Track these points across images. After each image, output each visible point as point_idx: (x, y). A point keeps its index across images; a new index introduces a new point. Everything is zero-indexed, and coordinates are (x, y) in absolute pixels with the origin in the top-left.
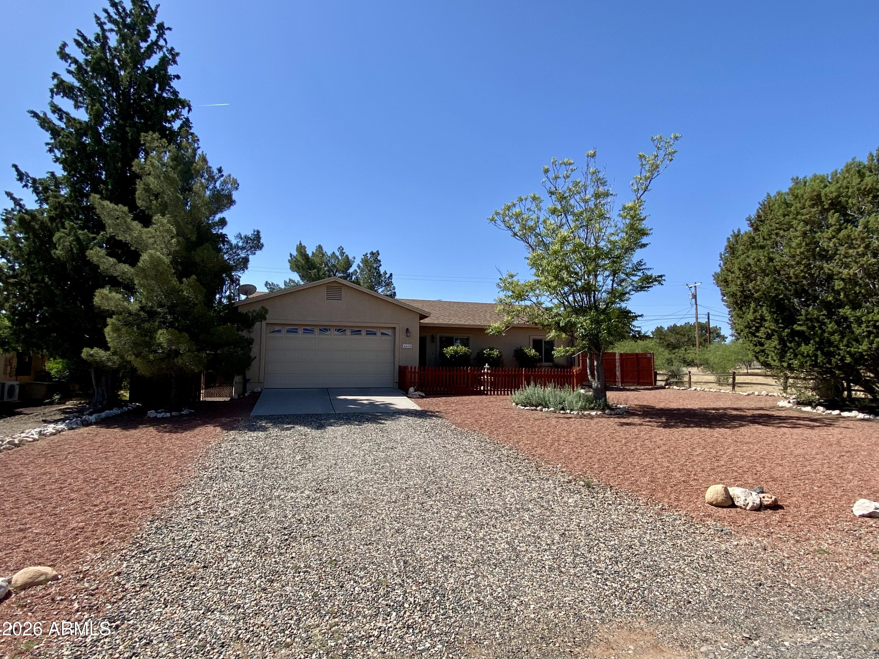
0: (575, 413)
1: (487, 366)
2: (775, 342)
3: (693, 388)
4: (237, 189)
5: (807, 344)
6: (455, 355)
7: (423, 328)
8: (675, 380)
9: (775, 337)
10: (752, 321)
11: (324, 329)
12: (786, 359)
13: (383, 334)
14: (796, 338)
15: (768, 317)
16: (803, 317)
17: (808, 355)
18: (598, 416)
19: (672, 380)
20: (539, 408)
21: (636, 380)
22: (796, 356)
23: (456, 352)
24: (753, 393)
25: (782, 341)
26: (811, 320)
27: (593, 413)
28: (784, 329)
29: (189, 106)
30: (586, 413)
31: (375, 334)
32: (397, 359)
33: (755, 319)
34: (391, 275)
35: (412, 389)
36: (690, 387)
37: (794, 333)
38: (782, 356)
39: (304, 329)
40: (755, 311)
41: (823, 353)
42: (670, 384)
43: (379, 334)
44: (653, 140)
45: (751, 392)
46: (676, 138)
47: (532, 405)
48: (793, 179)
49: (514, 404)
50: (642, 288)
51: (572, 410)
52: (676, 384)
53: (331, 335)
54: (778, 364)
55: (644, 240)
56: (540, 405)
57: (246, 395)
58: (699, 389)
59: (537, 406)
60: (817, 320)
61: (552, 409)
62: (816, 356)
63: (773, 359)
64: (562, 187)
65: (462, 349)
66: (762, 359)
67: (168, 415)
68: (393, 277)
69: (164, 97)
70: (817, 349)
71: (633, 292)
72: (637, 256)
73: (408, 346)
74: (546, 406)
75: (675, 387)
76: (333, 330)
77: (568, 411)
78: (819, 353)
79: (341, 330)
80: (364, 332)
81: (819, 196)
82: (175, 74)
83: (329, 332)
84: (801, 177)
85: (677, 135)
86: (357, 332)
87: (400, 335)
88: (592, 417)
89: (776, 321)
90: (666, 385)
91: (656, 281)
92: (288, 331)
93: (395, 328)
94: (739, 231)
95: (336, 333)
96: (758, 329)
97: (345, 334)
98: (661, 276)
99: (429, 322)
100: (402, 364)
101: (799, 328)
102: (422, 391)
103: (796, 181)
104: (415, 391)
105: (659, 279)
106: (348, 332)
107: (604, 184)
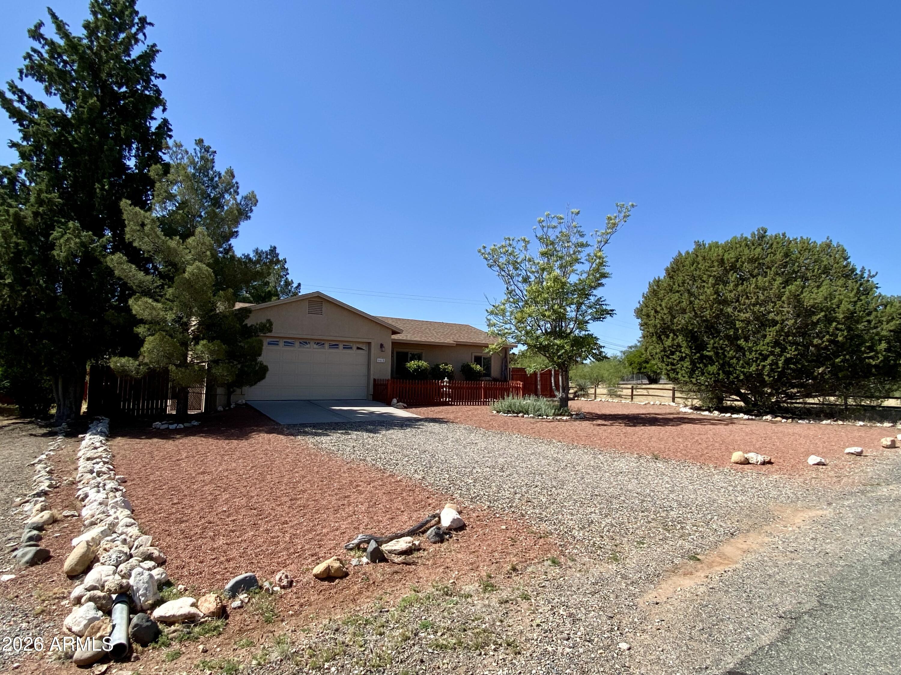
0: (551, 418)
1: (446, 379)
2: (687, 364)
3: (599, 399)
4: (256, 205)
5: (711, 366)
6: (418, 369)
7: (395, 344)
8: (582, 393)
9: (688, 359)
10: (669, 346)
11: (304, 342)
12: (694, 376)
13: (358, 348)
14: (704, 361)
15: (684, 344)
16: (711, 346)
17: (713, 373)
18: (566, 421)
19: (580, 393)
20: (521, 415)
21: (549, 393)
22: (703, 374)
23: (419, 367)
24: (649, 403)
25: (693, 363)
26: (717, 348)
27: (565, 418)
28: (695, 354)
29: (164, 105)
30: (559, 418)
31: (351, 348)
32: (372, 372)
33: (673, 345)
34: (299, 285)
35: (395, 401)
36: (595, 398)
37: (703, 357)
38: (691, 373)
39: (285, 342)
40: (673, 340)
41: (724, 372)
42: (578, 396)
43: (355, 348)
44: (618, 206)
45: (647, 402)
46: (633, 206)
47: (514, 412)
48: (695, 242)
49: (495, 412)
50: (598, 319)
51: (547, 416)
52: (583, 396)
53: (310, 348)
54: (688, 380)
55: (603, 281)
56: (520, 412)
57: (232, 407)
58: (603, 400)
59: (518, 413)
60: (722, 348)
61: (532, 415)
62: (719, 374)
63: (682, 376)
64: (552, 235)
65: (423, 364)
66: (672, 375)
67: (181, 426)
68: (302, 287)
69: (146, 95)
70: (719, 370)
71: (590, 321)
72: (598, 292)
73: (381, 360)
74: (527, 413)
75: (583, 399)
76: (312, 343)
77: (545, 417)
78: (721, 372)
79: (320, 343)
80: (341, 346)
81: (722, 260)
82: (161, 73)
83: (308, 346)
84: (701, 241)
85: (634, 204)
86: (335, 346)
87: (375, 349)
88: (563, 421)
89: (691, 348)
90: (574, 397)
91: (608, 314)
92: (269, 344)
93: (369, 344)
94: (659, 277)
95: (315, 346)
96: (673, 353)
97: (324, 348)
98: (612, 310)
99: (401, 338)
100: (376, 378)
101: (708, 354)
102: (404, 402)
103: (697, 243)
104: (398, 402)
105: (610, 313)
106: (327, 346)
107: (582, 236)
